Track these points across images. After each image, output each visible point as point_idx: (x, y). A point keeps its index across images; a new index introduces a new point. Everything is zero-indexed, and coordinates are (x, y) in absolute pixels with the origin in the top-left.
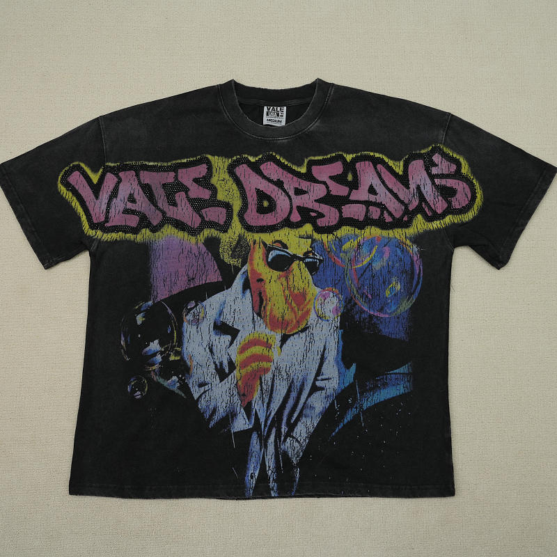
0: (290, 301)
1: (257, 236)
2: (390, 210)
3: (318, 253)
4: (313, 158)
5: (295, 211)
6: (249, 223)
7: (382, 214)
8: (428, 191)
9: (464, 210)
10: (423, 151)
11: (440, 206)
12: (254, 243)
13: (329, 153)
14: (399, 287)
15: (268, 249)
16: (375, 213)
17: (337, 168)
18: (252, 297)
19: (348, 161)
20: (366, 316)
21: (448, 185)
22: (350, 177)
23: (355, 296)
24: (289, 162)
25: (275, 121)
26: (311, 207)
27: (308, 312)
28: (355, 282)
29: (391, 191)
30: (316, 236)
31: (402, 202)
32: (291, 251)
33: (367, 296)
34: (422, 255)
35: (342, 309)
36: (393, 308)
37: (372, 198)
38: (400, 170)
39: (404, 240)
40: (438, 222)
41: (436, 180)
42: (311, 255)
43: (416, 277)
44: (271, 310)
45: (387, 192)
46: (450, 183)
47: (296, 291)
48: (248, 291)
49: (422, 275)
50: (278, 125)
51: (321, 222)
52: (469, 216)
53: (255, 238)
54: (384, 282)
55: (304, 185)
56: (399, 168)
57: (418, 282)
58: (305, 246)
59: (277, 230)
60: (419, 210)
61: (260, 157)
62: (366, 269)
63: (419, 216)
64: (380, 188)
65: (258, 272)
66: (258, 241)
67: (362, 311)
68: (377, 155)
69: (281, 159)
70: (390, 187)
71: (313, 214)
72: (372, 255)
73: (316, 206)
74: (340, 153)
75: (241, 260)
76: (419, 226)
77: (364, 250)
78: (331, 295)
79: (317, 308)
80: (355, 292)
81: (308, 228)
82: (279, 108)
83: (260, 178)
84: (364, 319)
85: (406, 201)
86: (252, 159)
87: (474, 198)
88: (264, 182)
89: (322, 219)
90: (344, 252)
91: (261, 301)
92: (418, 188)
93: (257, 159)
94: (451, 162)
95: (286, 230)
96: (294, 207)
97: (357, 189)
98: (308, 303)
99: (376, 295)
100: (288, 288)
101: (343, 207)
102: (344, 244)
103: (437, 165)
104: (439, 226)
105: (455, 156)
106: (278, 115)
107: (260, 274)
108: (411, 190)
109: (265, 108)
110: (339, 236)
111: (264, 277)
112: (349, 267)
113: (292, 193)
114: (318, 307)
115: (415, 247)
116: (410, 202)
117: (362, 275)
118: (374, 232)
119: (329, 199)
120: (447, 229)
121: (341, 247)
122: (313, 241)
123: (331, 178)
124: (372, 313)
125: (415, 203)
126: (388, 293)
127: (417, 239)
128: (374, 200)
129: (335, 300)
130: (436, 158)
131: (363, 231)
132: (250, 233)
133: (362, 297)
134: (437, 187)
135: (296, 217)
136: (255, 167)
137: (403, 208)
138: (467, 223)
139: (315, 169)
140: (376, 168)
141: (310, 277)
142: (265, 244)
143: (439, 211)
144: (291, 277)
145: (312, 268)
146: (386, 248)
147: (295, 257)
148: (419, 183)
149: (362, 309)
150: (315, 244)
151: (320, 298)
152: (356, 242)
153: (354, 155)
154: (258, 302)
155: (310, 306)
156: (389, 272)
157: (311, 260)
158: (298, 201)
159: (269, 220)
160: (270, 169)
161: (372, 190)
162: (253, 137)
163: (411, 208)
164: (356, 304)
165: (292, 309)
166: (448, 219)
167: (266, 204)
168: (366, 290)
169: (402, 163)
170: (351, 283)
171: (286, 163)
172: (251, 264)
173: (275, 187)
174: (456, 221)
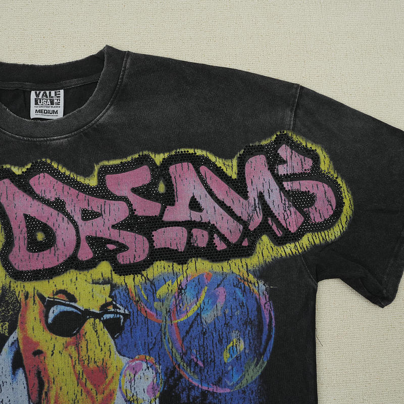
0: (84, 381)
1: (30, 286)
2: (223, 231)
3: (121, 305)
4: (106, 163)
5: (84, 244)
6: (16, 267)
7: (211, 238)
8: (275, 200)
9: (328, 224)
10: (264, 143)
11: (293, 221)
12: (27, 296)
13: (129, 155)
14: (241, 346)
15: (48, 304)
16: (201, 238)
17: (143, 176)
18: (27, 381)
19: (158, 164)
20: (198, 394)
21: (303, 189)
22: (162, 188)
23: (179, 365)
24: (71, 171)
25: (48, 112)
26: (107, 236)
27: (111, 395)
28: (178, 344)
29: (222, 204)
30: (117, 279)
31: (238, 219)
32: (82, 304)
33: (196, 364)
34: (273, 295)
35: (161, 386)
36: (236, 378)
37: (196, 216)
38: (232, 173)
39: (246, 276)
40: (292, 245)
41: (285, 184)
42: (111, 309)
43: (266, 328)
44: (57, 397)
45: (217, 206)
46: (305, 186)
47: (92, 365)
48: (21, 371)
49: (274, 324)
50: (54, 117)
51: (124, 258)
52: (335, 232)
53: (27, 289)
54: (220, 341)
55: (96, 204)
56: (231, 168)
57: (269, 337)
58: (102, 295)
59: (59, 274)
60: (264, 228)
61: (29, 166)
62: (193, 323)
63: (265, 238)
64: (206, 202)
65: (34, 340)
66: (31, 294)
67: (191, 387)
68: (199, 152)
69: (60, 168)
70: (220, 197)
71: (111, 247)
72: (201, 301)
73: (115, 235)
74: (146, 153)
75: (7, 323)
76: (265, 253)
77: (189, 295)
78: (144, 365)
79: (124, 388)
80: (179, 360)
81: (105, 268)
82: (53, 93)
83: (29, 198)
84: (195, 398)
85: (245, 218)
86: (17, 171)
87: (340, 204)
88: (36, 203)
89: (124, 254)
90: (160, 300)
91: (41, 384)
92: (261, 196)
93: (24, 170)
94: (305, 156)
95: (72, 274)
96: (83, 237)
97: (173, 205)
98: (110, 382)
99: (210, 361)
100: (80, 360)
101: (154, 233)
102: (159, 288)
103: (284, 162)
104: (294, 251)
105: (309, 145)
106: (52, 103)
107: (37, 344)
108: (251, 200)
109: (33, 93)
110: (150, 277)
111: (43, 347)
112: (168, 322)
113: (77, 217)
114: (126, 385)
115: (261, 284)
116: (251, 218)
117: (187, 332)
118: (200, 266)
119: (133, 223)
120: (306, 255)
121: (154, 293)
122: (114, 287)
123: (134, 190)
124: (205, 388)
125: (258, 219)
126: (226, 357)
127: (265, 273)
128: (198, 220)
129: (150, 374)
130: (284, 151)
131: (185, 266)
132: (19, 283)
133: (189, 365)
134: (287, 193)
135: (86, 254)
136: (22, 183)
137: (241, 227)
138: (333, 242)
139: (110, 179)
140: (198, 172)
141: (111, 342)
142: (42, 298)
143: (293, 229)
144: (83, 344)
145: (114, 327)
146: (221, 290)
147: (87, 314)
148: (260, 189)
149: (190, 384)
150: (117, 292)
151: (128, 373)
152: (175, 284)
153: (166, 155)
154: (37, 385)
155: (114, 386)
156: (226, 324)
157: (112, 316)
158: (88, 228)
159: (46, 260)
160: (44, 184)
161: (194, 205)
162: (16, 138)
163: (252, 227)
164: (181, 377)
165: (88, 392)
166: (306, 241)
167: (40, 236)
168: (194, 355)
169: (235, 162)
170: (172, 346)
171: (68, 173)
172: (24, 330)
173: (52, 210)
174: (317, 242)
